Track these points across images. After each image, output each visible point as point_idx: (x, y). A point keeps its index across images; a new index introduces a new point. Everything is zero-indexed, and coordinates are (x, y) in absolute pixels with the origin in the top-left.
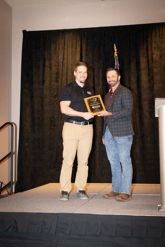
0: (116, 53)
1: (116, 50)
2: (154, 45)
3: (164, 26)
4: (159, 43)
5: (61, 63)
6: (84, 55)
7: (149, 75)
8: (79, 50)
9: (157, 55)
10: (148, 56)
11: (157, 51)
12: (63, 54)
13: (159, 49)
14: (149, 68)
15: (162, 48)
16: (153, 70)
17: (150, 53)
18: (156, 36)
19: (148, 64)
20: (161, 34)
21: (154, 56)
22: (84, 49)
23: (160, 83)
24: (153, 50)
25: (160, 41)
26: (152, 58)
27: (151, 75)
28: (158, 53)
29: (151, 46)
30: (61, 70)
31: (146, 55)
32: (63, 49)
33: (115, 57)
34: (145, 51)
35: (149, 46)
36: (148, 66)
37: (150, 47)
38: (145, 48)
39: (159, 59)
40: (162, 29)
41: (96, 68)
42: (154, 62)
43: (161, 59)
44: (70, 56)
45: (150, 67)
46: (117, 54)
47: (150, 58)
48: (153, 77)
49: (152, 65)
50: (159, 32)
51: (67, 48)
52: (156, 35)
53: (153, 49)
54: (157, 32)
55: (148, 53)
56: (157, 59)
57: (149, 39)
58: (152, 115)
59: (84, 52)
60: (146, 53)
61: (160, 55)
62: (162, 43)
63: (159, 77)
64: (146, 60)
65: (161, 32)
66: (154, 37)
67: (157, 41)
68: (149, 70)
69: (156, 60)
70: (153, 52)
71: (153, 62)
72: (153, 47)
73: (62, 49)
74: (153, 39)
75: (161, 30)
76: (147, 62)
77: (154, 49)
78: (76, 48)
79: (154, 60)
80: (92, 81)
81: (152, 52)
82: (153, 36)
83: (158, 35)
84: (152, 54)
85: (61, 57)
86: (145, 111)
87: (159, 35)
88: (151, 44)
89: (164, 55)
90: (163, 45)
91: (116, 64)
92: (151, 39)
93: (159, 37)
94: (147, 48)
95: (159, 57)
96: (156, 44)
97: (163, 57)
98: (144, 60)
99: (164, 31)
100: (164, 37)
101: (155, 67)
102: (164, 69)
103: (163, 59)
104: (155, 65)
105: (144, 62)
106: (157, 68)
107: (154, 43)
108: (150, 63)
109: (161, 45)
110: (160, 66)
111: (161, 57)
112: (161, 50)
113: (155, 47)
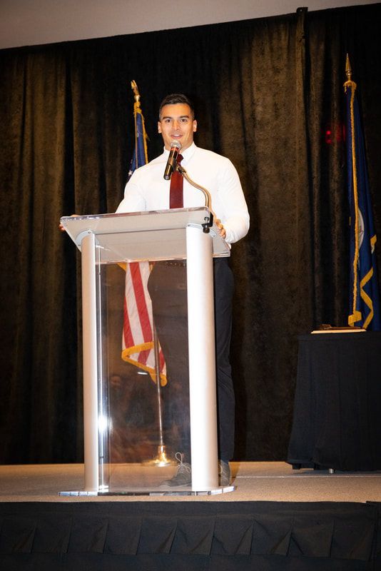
0: (137, 104)
1: (137, 97)
2: (256, 80)
3: (282, 25)
4: (271, 73)
5: (17, 140)
6: (75, 115)
7: (246, 162)
8: (61, 100)
9: (265, 107)
10: (242, 110)
11: (266, 94)
12: (21, 113)
13: (270, 89)
14: (245, 143)
15: (278, 85)
16: (255, 148)
17: (247, 101)
18: (262, 53)
19: (245, 131)
20: (275, 47)
21: (259, 109)
22: (76, 97)
23: (275, 183)
24: (255, 92)
25: (273, 67)
26: (253, 115)
27: (252, 163)
28: (269, 100)
29: (251, 82)
30: (16, 159)
31: (239, 107)
32: (22, 99)
33: (135, 116)
34: (236, 97)
35: (245, 79)
36: (244, 136)
37: (246, 86)
38: (235, 86)
39: (271, 116)
40: (279, 34)
41: (107, 148)
42: (258, 124)
43: (277, 117)
44: (40, 120)
45: (248, 139)
46: (141, 107)
47: (247, 115)
48: (255, 168)
49: (254, 136)
50: (271, 43)
51: (32, 97)
52: (263, 51)
53: (255, 89)
54: (265, 42)
55: (242, 103)
56: (268, 116)
57: (245, 62)
58: (257, 272)
59: (75, 108)
60: (239, 102)
61: (275, 105)
62: (277, 71)
63: (273, 164)
64: (239, 122)
65: (274, 42)
66: (256, 55)
67: (265, 66)
68: (246, 148)
69: (262, 120)
70: (256, 97)
71: (254, 126)
72: (254, 83)
73: (20, 100)
74: (254, 62)
75: (275, 35)
76: (241, 125)
77: (258, 89)
78: (55, 97)
79: (259, 118)
80: (97, 185)
81: (252, 96)
82: (254, 54)
83: (267, 49)
84: (253, 104)
85: (16, 122)
87: (272, 49)
88: (250, 77)
89: (284, 105)
90: (282, 78)
91: (137, 135)
92: (250, 62)
93: (272, 57)
94: (240, 87)
95: (270, 111)
96: (263, 75)
97: (282, 111)
98: (233, 121)
99: (283, 38)
100: (285, 56)
101: (260, 140)
102: (286, 143)
103: (281, 116)
104: (260, 135)
105: (232, 126)
106: (267, 142)
107: (257, 73)
108: (247, 128)
109: (276, 78)
110: (273, 135)
111: (275, 112)
112: (276, 91)
113: (261, 84)
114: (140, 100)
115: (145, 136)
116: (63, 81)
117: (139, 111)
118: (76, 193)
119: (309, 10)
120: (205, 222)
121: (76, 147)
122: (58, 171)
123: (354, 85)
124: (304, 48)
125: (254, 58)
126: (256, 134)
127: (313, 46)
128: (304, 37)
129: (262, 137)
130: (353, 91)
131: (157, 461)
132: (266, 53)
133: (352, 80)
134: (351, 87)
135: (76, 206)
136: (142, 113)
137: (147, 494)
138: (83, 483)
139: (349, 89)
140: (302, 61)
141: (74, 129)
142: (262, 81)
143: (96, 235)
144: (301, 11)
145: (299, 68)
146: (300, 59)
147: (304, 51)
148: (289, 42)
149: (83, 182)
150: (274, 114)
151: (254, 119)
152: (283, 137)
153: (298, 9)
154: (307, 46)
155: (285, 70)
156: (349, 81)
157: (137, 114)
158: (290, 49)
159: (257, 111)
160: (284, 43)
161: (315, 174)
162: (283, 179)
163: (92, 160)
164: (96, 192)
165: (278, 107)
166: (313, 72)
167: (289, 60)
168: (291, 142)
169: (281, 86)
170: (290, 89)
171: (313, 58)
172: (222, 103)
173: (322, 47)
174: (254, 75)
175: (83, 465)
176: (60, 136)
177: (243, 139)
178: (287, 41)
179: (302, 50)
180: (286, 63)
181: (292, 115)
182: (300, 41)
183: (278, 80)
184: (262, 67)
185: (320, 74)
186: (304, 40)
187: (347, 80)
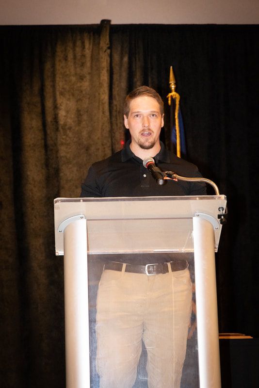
2: (60, 84)
3: (86, 35)
4: (74, 79)
7: (47, 165)
9: (67, 112)
10: (43, 112)
11: (69, 99)
13: (73, 95)
14: (46, 146)
15: (82, 91)
16: (57, 151)
17: (49, 104)
18: (66, 59)
19: (45, 134)
20: (79, 55)
21: (62, 113)
23: (77, 187)
24: (58, 97)
25: (76, 74)
26: (56, 119)
27: (54, 166)
28: (72, 104)
29: (54, 87)
31: (40, 110)
34: (37, 99)
35: (48, 84)
36: (45, 139)
37: (48, 89)
38: (36, 88)
39: (73, 122)
40: (83, 43)
42: (60, 128)
43: (79, 122)
45: (50, 142)
47: (49, 119)
48: (57, 171)
49: (56, 139)
50: (74, 50)
52: (67, 57)
53: (58, 93)
54: (68, 48)
55: (43, 106)
56: (69, 121)
57: (48, 66)
60: (39, 105)
61: (78, 111)
62: (82, 78)
63: (75, 169)
64: (40, 124)
65: (78, 49)
66: (60, 61)
67: (68, 73)
68: (46, 150)
69: (65, 125)
70: (60, 100)
71: (57, 129)
72: (57, 87)
75: (79, 43)
76: (41, 127)
77: (62, 94)
79: (61, 122)
81: (55, 100)
82: (57, 59)
83: (70, 56)
84: (56, 107)
86: (34, 264)
87: (75, 57)
88: (54, 81)
89: (87, 112)
90: (86, 84)
92: (53, 66)
93: (75, 63)
94: (42, 90)
95: (73, 116)
96: (66, 81)
97: (85, 117)
98: (34, 122)
99: (87, 45)
100: (88, 64)
101: (62, 144)
102: (87, 149)
103: (84, 123)
104: (63, 139)
105: (33, 127)
106: (69, 147)
107: (60, 78)
108: (48, 132)
109: (79, 85)
110: (75, 140)
111: (78, 117)
112: (79, 97)
113: (63, 88)
119: (113, 23)
123: (178, 97)
124: (109, 59)
125: (57, 63)
126: (59, 137)
127: (116, 57)
128: (109, 48)
129: (64, 141)
130: (177, 102)
132: (69, 59)
140: (108, 70)
142: (65, 86)
144: (105, 23)
145: (105, 77)
146: (106, 69)
147: (109, 61)
148: (92, 51)
150: (76, 119)
151: (57, 122)
152: (85, 142)
153: (103, 21)
154: (111, 56)
155: (88, 77)
158: (95, 59)
159: (60, 115)
160: (88, 52)
165: (82, 113)
166: (117, 83)
167: (92, 67)
168: (93, 149)
169: (84, 92)
170: (93, 97)
171: (116, 69)
172: (24, 105)
173: (126, 59)
174: (57, 79)
177: (43, 141)
178: (91, 50)
179: (107, 60)
180: (90, 71)
181: (95, 123)
182: (105, 51)
183: (81, 86)
184: (65, 72)
185: (124, 84)
186: (109, 51)
187: (171, 91)
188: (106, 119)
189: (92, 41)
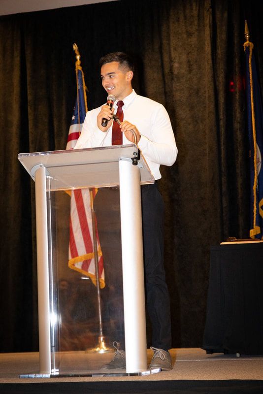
0: (78, 63)
1: (78, 57)
2: (174, 41)
4: (185, 36)
6: (29, 72)
8: (17, 60)
9: (180, 63)
10: (162, 66)
11: (181, 53)
13: (185, 49)
14: (165, 93)
15: (191, 45)
16: (173, 96)
17: (166, 59)
18: (178, 20)
19: (165, 83)
20: (188, 15)
21: (176, 65)
22: (29, 57)
24: (172, 52)
25: (187, 32)
26: (171, 70)
28: (184, 57)
29: (169, 44)
31: (160, 64)
33: (77, 72)
34: (158, 56)
35: (165, 42)
36: (164, 87)
37: (165, 47)
38: (156, 47)
39: (186, 71)
40: (191, 5)
41: (55, 98)
42: (175, 78)
43: (190, 71)
45: (167, 90)
46: (81, 65)
47: (167, 71)
49: (172, 87)
50: (185, 12)
52: (179, 18)
53: (172, 49)
54: (180, 11)
55: (162, 61)
56: (183, 71)
57: (164, 28)
58: (176, 195)
59: (28, 65)
60: (160, 60)
61: (189, 62)
62: (190, 35)
63: (188, 109)
64: (160, 76)
65: (187, 11)
66: (173, 22)
67: (180, 31)
68: (166, 97)
69: (178, 74)
70: (173, 55)
71: (172, 79)
72: (172, 44)
74: (171, 28)
75: (188, 6)
76: (161, 78)
77: (175, 49)
78: (12, 57)
79: (176, 72)
81: (170, 55)
82: (171, 21)
83: (182, 17)
84: (171, 61)
87: (185, 17)
88: (169, 40)
89: (196, 62)
90: (194, 40)
91: (79, 87)
92: (168, 27)
93: (185, 23)
94: (161, 48)
95: (185, 67)
96: (178, 38)
97: (195, 67)
98: (155, 75)
99: (194, 8)
100: (196, 23)
101: (177, 90)
102: (198, 91)
103: (194, 71)
104: (177, 86)
105: (155, 79)
106: (182, 92)
107: (173, 37)
108: (166, 81)
109: (189, 40)
110: (187, 86)
111: (189, 67)
112: (190, 51)
113: (177, 45)
114: (80, 59)
115: (85, 88)
116: (19, 45)
117: (80, 68)
118: (30, 134)
120: (133, 156)
121: (29, 98)
122: (15, 117)
123: (252, 45)
125: (171, 25)
126: (174, 85)
127: (218, 14)
128: (211, 7)
129: (178, 88)
130: (251, 50)
131: (98, 349)
132: (181, 20)
133: (250, 41)
134: (249, 46)
135: (30, 145)
136: (82, 69)
137: (90, 376)
138: (39, 367)
139: (248, 48)
140: (210, 26)
141: (28, 83)
142: (178, 43)
143: (46, 167)
145: (207, 32)
146: (208, 25)
147: (211, 18)
148: (199, 12)
149: (36, 126)
150: (188, 69)
151: (172, 73)
152: (195, 87)
154: (214, 14)
155: (196, 33)
156: (248, 42)
157: (78, 70)
158: (200, 17)
159: (174, 66)
160: (195, 13)
161: (221, 117)
162: (196, 121)
163: (43, 109)
164: (46, 134)
165: (191, 63)
166: (219, 35)
167: (199, 25)
168: (202, 91)
169: (193, 46)
170: (201, 49)
171: (218, 23)
172: (146, 61)
173: (226, 15)
174: (172, 38)
175: (38, 353)
176: (16, 90)
177: (163, 89)
178: (197, 11)
179: (210, 17)
180: (197, 28)
181: (203, 70)
182: (208, 11)
183: (191, 42)
184: (178, 31)
185: (224, 36)
186: (211, 10)
187: (246, 41)
188: (209, 66)
189: (198, 3)
